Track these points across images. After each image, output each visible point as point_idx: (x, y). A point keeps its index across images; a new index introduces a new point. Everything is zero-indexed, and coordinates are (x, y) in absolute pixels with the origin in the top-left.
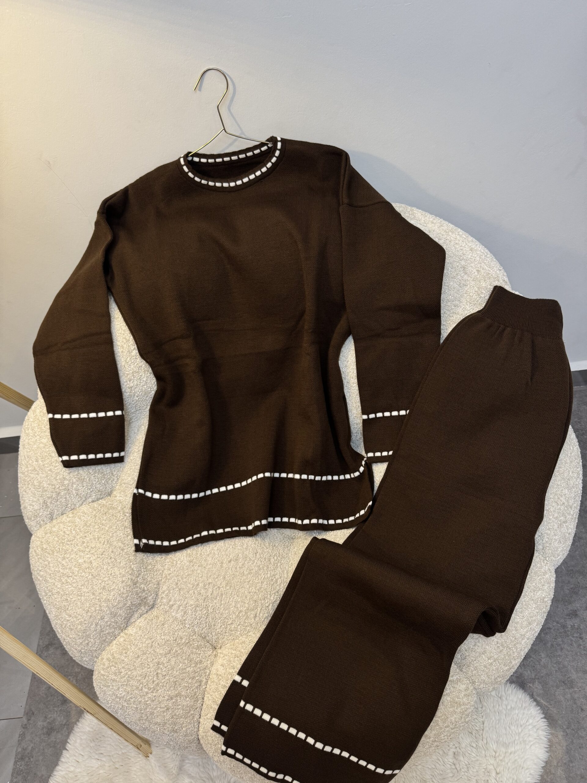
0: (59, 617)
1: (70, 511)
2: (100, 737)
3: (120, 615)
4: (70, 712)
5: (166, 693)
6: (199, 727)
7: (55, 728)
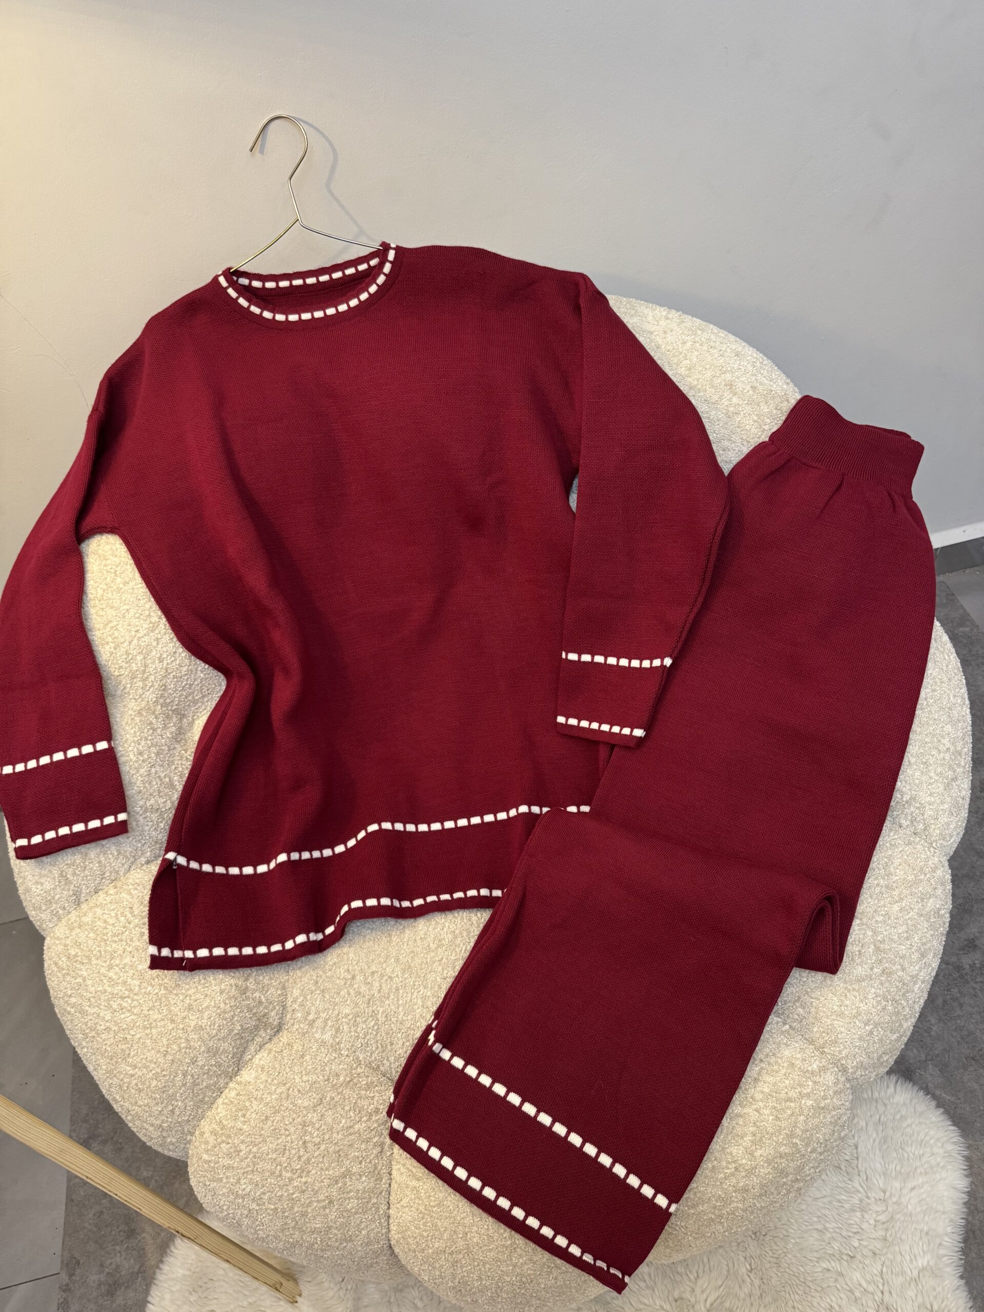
0: (115, 1072)
1: (110, 884)
2: (206, 1283)
3: (225, 1051)
4: (143, 1249)
5: (325, 1174)
6: (388, 1224)
7: (121, 1281)
